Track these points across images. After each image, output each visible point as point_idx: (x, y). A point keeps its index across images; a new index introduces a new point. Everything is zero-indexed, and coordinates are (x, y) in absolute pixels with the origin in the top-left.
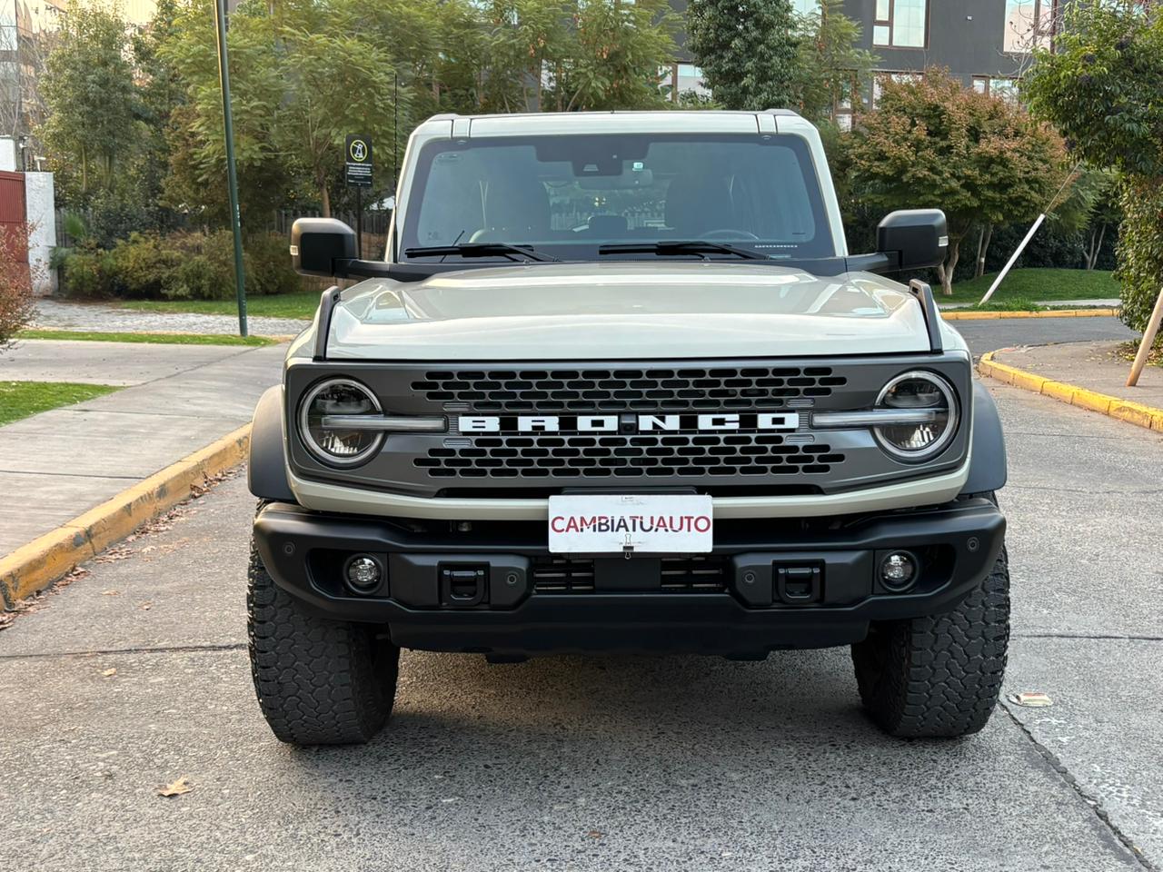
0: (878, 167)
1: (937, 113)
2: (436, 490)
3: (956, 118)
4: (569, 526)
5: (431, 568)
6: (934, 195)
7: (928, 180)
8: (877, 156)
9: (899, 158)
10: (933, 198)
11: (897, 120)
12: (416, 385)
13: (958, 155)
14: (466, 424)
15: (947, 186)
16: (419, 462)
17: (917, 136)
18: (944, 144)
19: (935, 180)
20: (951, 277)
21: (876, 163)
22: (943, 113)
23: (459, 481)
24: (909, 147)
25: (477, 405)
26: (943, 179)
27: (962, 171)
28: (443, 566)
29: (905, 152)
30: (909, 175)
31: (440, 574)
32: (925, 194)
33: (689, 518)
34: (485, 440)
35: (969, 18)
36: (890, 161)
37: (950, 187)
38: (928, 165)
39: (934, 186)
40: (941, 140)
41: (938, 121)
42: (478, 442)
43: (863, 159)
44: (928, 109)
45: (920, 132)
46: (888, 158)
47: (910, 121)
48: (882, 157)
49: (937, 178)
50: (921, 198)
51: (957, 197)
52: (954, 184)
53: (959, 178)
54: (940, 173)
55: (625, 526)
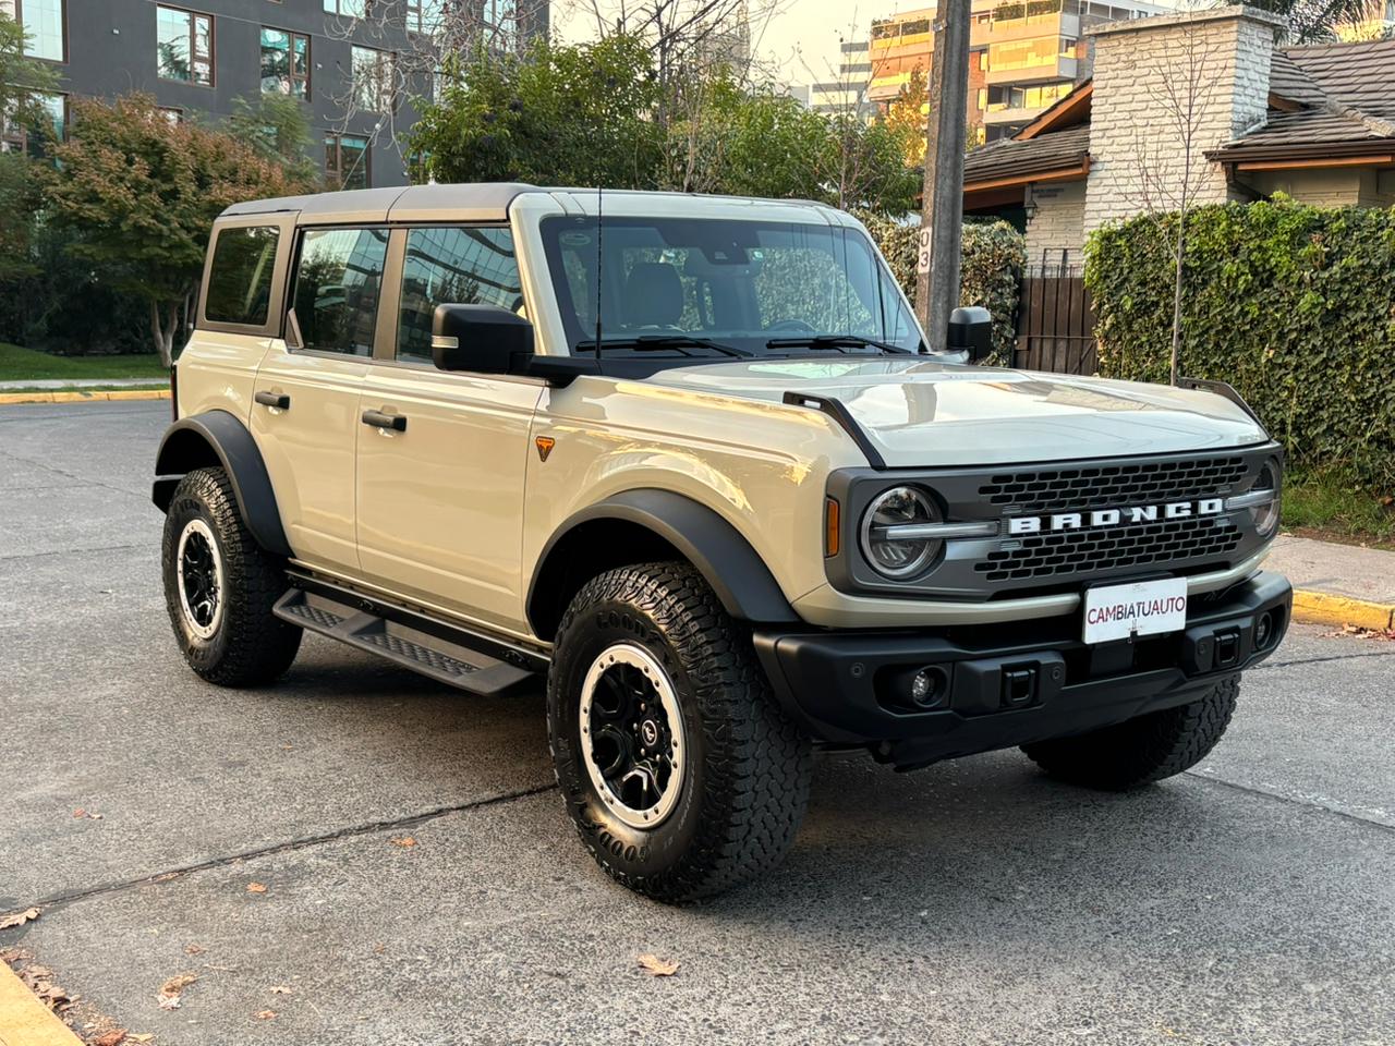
0: (90, 210)
1: (156, 150)
2: (991, 594)
3: (181, 158)
4: (1099, 618)
5: (996, 672)
6: (161, 247)
7: (153, 231)
8: (86, 197)
9: (116, 201)
10: (160, 251)
11: (109, 154)
12: (983, 490)
13: (186, 201)
14: (1016, 526)
15: (176, 238)
16: (980, 567)
17: (137, 177)
18: (167, 187)
19: (161, 230)
20: (171, 346)
21: (87, 206)
22: (164, 150)
23: (1010, 583)
24: (129, 189)
25: (1028, 506)
26: (171, 230)
27: (192, 222)
28: (1006, 668)
29: (122, 193)
30: (130, 222)
31: (1004, 677)
32: (148, 246)
33: (1172, 599)
34: (1030, 540)
35: (116, 32)
36: (104, 205)
37: (180, 239)
38: (152, 212)
39: (160, 236)
40: (163, 182)
41: (157, 159)
42: (1027, 543)
43: (67, 199)
44: (144, 144)
45: (140, 170)
46: (103, 200)
47: (125, 157)
48: (94, 198)
49: (164, 228)
50: (144, 251)
51: (188, 252)
52: (184, 235)
53: (189, 230)
54: (167, 222)
55: (1133, 613)
